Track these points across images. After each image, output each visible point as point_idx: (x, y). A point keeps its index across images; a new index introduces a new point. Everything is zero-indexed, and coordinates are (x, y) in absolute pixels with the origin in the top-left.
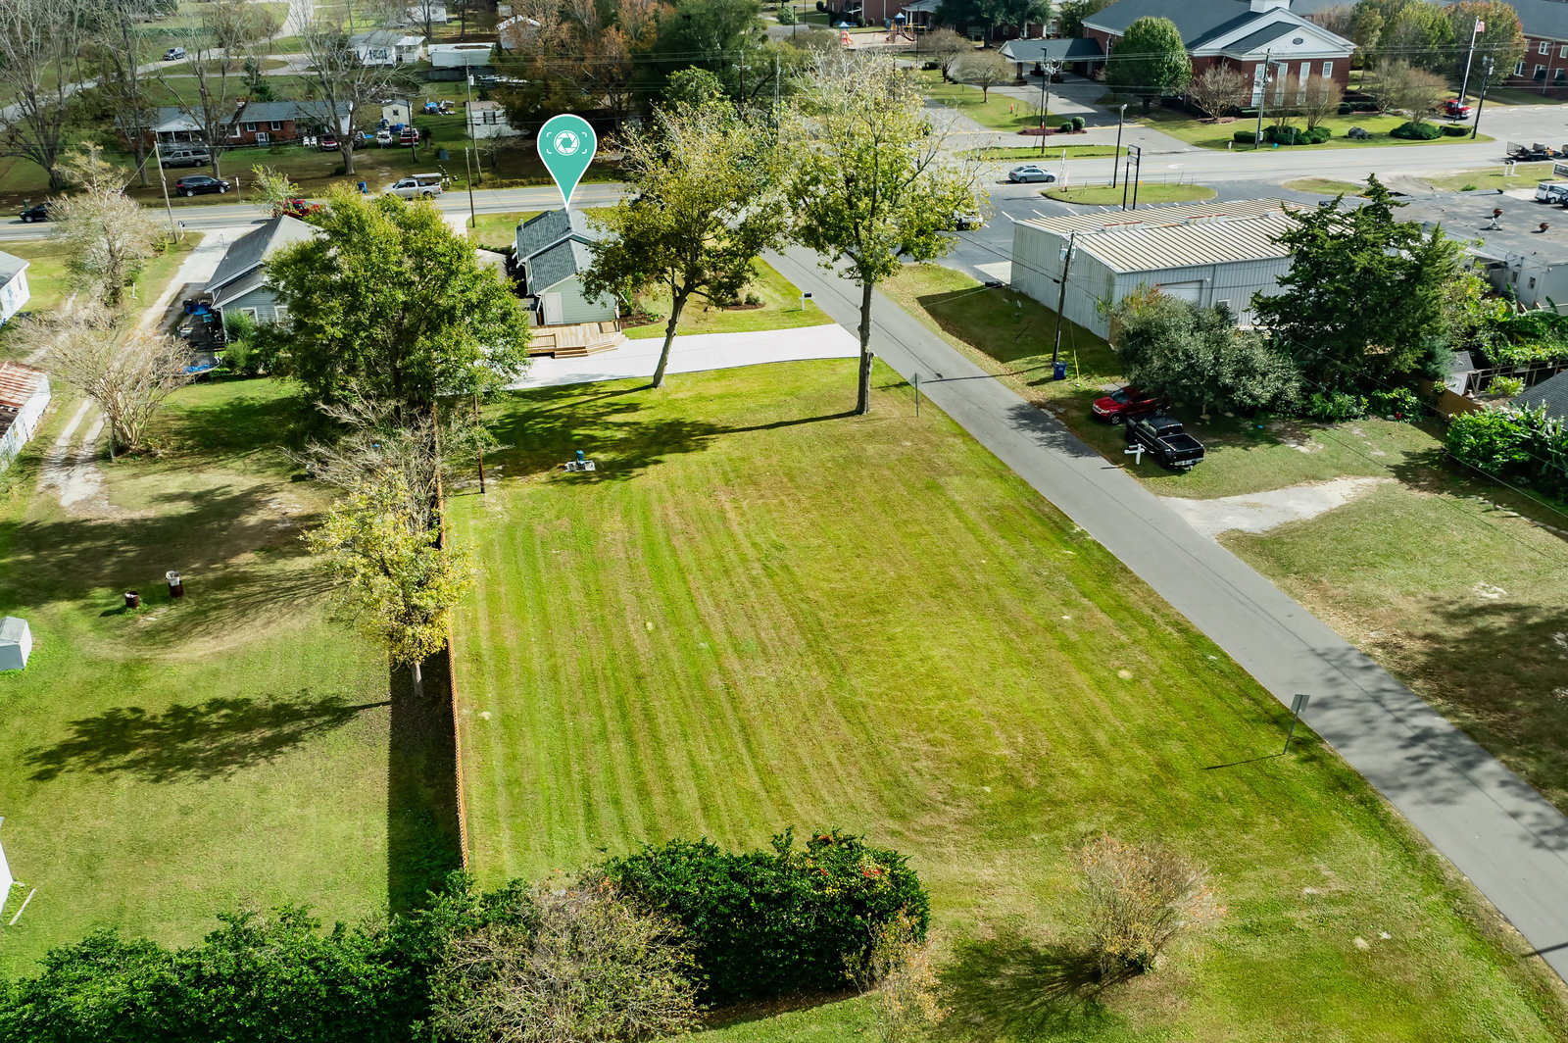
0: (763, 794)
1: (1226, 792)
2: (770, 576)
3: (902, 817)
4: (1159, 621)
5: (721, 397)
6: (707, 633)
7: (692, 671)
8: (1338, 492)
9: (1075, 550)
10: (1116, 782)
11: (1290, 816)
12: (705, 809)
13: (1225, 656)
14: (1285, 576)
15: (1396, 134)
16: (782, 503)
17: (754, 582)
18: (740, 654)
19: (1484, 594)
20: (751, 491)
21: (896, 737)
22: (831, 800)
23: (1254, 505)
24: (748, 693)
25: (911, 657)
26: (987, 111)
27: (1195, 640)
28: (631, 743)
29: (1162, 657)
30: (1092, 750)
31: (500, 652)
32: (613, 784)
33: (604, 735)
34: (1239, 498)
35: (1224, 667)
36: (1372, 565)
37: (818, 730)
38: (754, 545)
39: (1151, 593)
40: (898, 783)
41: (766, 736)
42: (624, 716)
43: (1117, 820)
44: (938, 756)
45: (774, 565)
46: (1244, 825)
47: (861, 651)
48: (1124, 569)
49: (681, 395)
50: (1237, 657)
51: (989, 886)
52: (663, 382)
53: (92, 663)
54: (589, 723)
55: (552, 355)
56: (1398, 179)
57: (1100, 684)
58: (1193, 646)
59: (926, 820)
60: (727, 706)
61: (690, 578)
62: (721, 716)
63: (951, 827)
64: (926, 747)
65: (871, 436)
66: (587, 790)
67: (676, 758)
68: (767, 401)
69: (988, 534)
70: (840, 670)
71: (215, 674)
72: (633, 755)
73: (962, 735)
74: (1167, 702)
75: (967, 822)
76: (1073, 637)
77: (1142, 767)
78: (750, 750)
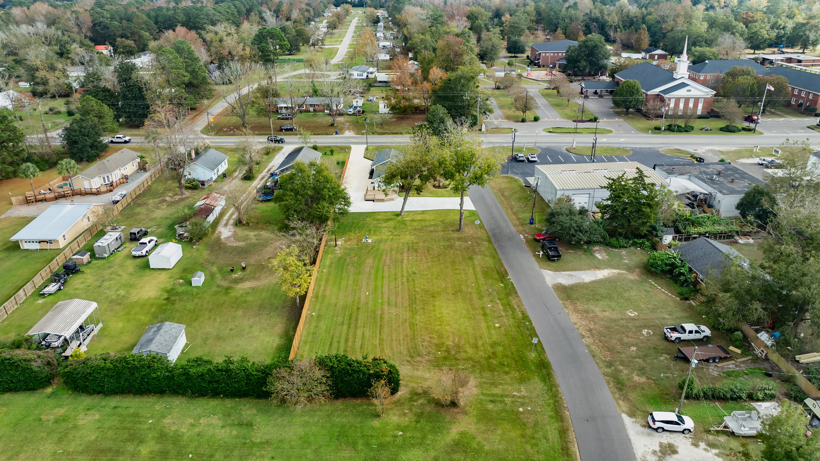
0: (378, 346)
1: (508, 363)
2: (408, 282)
3: (412, 357)
4: (518, 310)
5: (419, 221)
6: (382, 298)
7: (374, 308)
8: (603, 274)
9: (504, 284)
10: (477, 356)
11: (522, 372)
12: (361, 347)
13: (531, 324)
14: (566, 300)
15: (722, 130)
16: (422, 259)
17: (402, 283)
18: (389, 304)
19: (630, 314)
20: (415, 254)
21: (422, 335)
22: (395, 350)
23: (572, 275)
24: (386, 317)
25: (437, 312)
27: (525, 317)
28: (349, 327)
29: (511, 321)
30: (476, 346)
31: (324, 296)
32: (340, 338)
33: (343, 324)
34: (568, 273)
35: (529, 327)
36: (598, 300)
37: (401, 330)
38: (408, 272)
39: (520, 301)
40: (416, 348)
41: (386, 330)
42: (350, 319)
43: (471, 366)
44: (431, 342)
45: (411, 279)
46: (507, 373)
47: (423, 308)
48: (516, 293)
49: (407, 219)
50: (534, 324)
51: (426, 378)
52: (403, 214)
53: (218, 287)
54: (340, 319)
55: (374, 201)
57: (488, 327)
58: (523, 319)
59: (418, 359)
60: (379, 320)
61: (384, 280)
62: (376, 323)
63: (424, 362)
64: (428, 339)
65: (459, 239)
66: (332, 338)
67: (359, 333)
68: (433, 223)
69: (480, 275)
70: (414, 312)
71: (248, 293)
72: (348, 330)
73: (440, 336)
74: (506, 335)
75: (429, 361)
76: (488, 311)
77: (487, 353)
78: (380, 333)
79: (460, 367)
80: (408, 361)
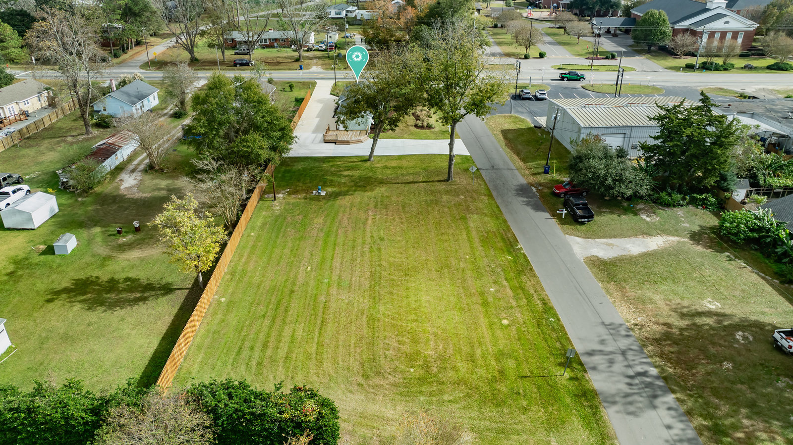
0: (314, 355)
1: (525, 391)
2: (371, 252)
3: (366, 377)
4: (535, 297)
5: (394, 168)
6: (330, 276)
7: (315, 292)
8: (655, 243)
9: (513, 257)
10: (474, 376)
11: (550, 409)
12: (286, 358)
13: (559, 320)
14: (608, 282)
15: (769, 68)
16: (394, 219)
17: (363, 254)
18: (339, 286)
19: (708, 305)
20: (384, 212)
21: (385, 338)
22: (341, 363)
23: (611, 245)
24: (333, 305)
25: (412, 298)
26: (578, 48)
27: (548, 309)
28: (273, 322)
29: (528, 315)
30: (472, 358)
31: (244, 272)
32: (255, 341)
33: (264, 316)
34: (604, 240)
35: (556, 326)
36: (656, 282)
37: (354, 328)
38: (372, 237)
39: (538, 282)
40: (374, 360)
41: (330, 328)
42: (276, 309)
43: (465, 396)
44: (399, 349)
45: (375, 247)
46: (525, 410)
47: (391, 293)
48: (531, 269)
49: (378, 165)
50: (564, 321)
51: (388, 420)
52: (372, 159)
53: (94, 256)
54: (261, 309)
55: (335, 143)
56: (760, 89)
57: (491, 325)
58: (545, 312)
59: (377, 381)
60: (321, 310)
61: (337, 248)
62: (316, 315)
63: (387, 387)
64: (396, 344)
65: (447, 192)
66: (244, 341)
67: (287, 333)
68: (412, 171)
69: (477, 244)
70: (376, 299)
71: (133, 266)
72: (271, 328)
73: (415, 340)
74: (519, 339)
75: (395, 385)
76: (490, 299)
77: (491, 371)
78: (320, 332)
79: (446, 397)
80: (360, 385)
